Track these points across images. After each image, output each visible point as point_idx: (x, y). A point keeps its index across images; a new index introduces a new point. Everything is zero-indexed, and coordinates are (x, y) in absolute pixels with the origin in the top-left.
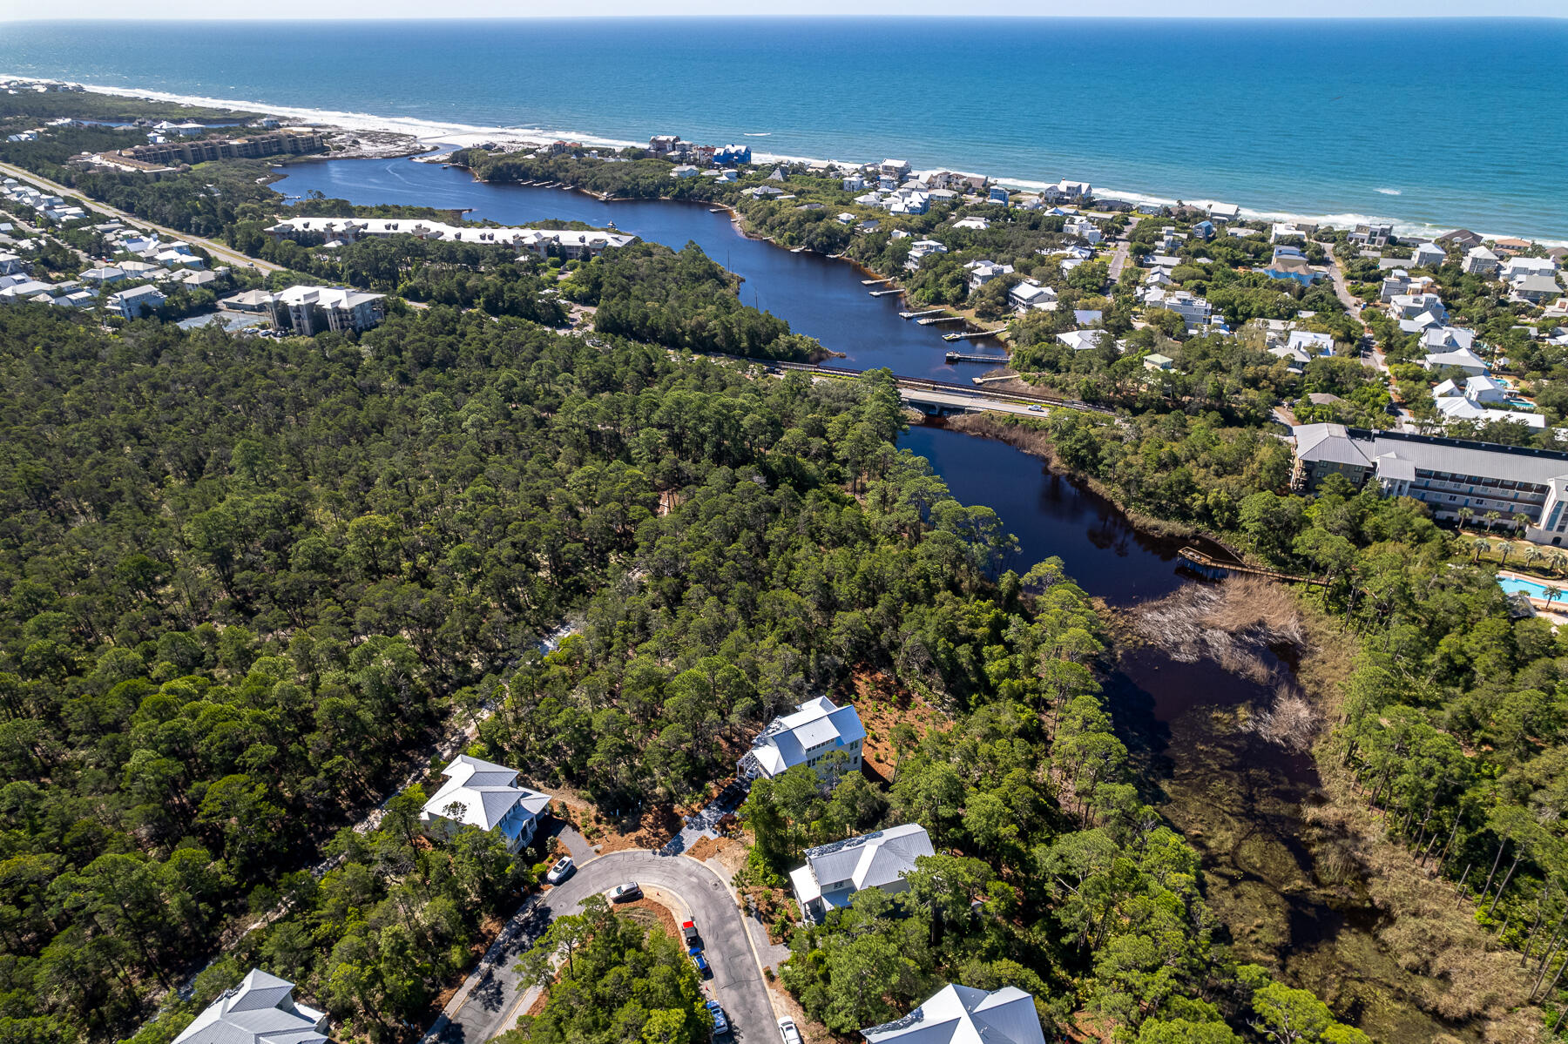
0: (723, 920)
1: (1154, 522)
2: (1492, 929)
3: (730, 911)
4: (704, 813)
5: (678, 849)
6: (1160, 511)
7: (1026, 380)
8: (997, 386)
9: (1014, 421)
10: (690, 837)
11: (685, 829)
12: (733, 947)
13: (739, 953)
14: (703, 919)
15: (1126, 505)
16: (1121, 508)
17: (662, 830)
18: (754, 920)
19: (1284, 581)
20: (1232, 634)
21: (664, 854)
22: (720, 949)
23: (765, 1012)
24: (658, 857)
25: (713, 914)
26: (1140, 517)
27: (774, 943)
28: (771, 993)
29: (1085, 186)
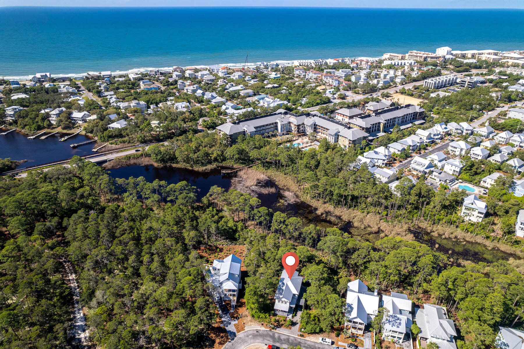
0: (273, 337)
1: (204, 168)
2: (363, 212)
3: (271, 334)
4: (223, 319)
5: (234, 335)
6: (203, 164)
7: (111, 144)
8: (103, 149)
9: (129, 157)
10: (231, 328)
11: (226, 328)
12: (284, 340)
13: (288, 339)
14: (269, 342)
15: (192, 166)
16: (191, 168)
17: (222, 335)
18: (278, 329)
19: (250, 167)
20: (256, 185)
21: (233, 339)
22: (283, 343)
23: (313, 344)
24: (233, 341)
25: (269, 338)
26: (200, 169)
27: (290, 328)
28: (307, 338)
29: (48, 74)
